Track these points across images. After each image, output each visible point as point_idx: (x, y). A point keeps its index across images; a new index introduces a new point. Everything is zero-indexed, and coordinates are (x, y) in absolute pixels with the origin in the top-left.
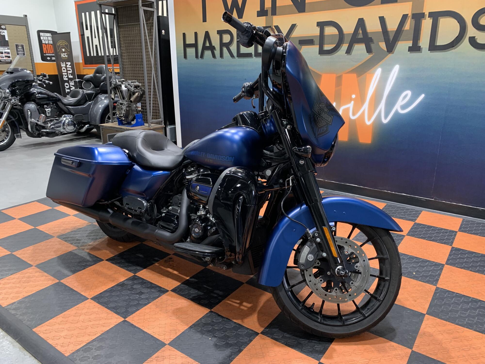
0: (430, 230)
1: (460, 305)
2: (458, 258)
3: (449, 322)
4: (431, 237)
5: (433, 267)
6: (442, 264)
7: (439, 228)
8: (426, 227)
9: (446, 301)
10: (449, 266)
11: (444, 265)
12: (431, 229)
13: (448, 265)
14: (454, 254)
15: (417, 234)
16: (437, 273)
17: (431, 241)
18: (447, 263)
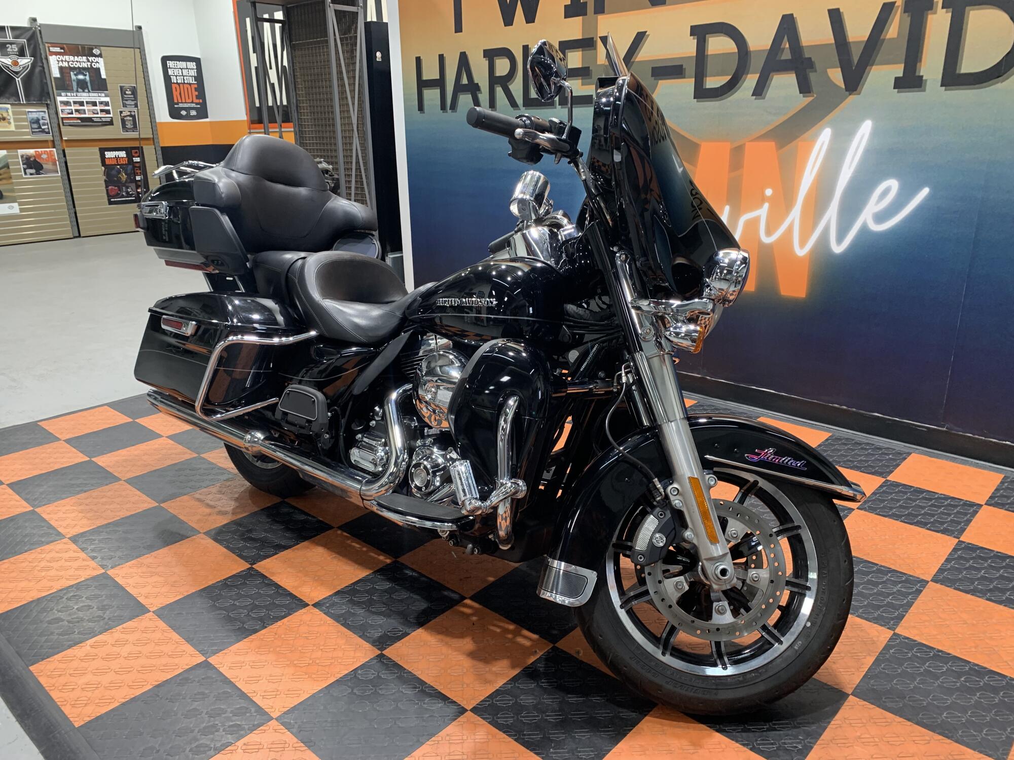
0: (919, 499)
1: (938, 679)
2: (966, 569)
3: (901, 717)
4: (916, 516)
5: (900, 585)
6: (923, 581)
7: (941, 494)
8: (910, 492)
9: (906, 668)
10: (938, 586)
11: (928, 582)
12: (921, 497)
13: (937, 583)
14: (960, 558)
15: (884, 507)
16: (905, 602)
17: (911, 524)
18: (935, 580)
